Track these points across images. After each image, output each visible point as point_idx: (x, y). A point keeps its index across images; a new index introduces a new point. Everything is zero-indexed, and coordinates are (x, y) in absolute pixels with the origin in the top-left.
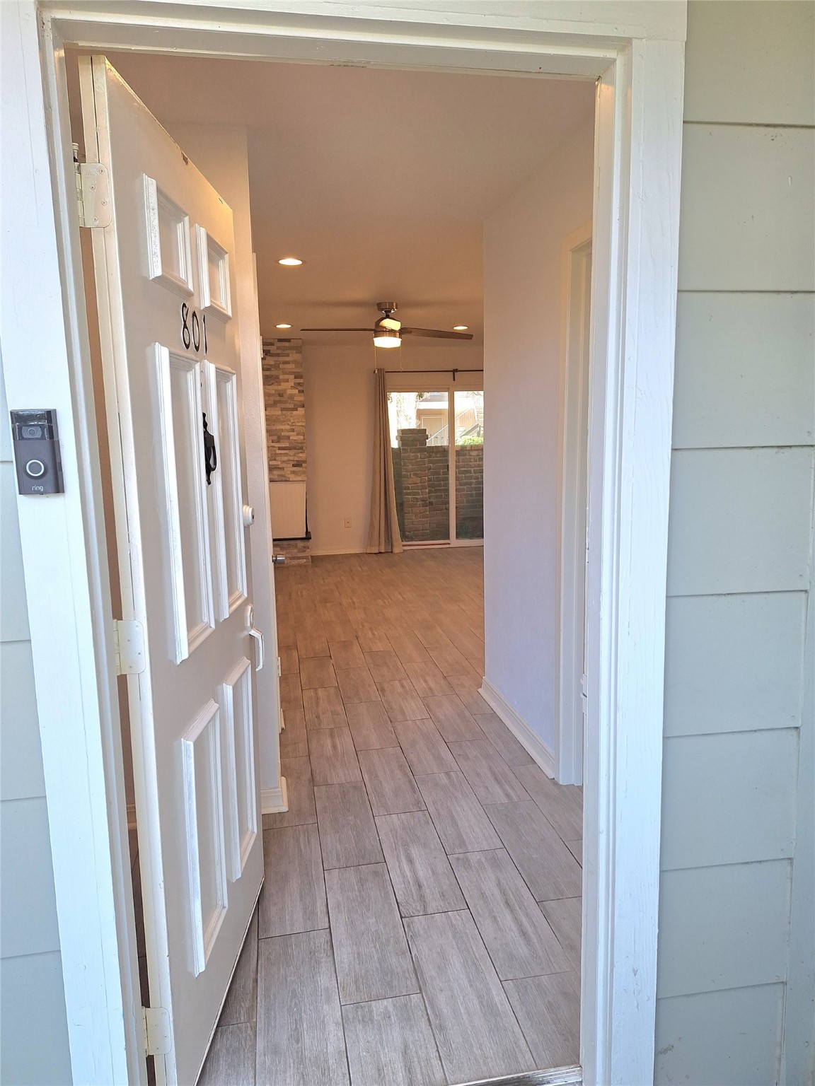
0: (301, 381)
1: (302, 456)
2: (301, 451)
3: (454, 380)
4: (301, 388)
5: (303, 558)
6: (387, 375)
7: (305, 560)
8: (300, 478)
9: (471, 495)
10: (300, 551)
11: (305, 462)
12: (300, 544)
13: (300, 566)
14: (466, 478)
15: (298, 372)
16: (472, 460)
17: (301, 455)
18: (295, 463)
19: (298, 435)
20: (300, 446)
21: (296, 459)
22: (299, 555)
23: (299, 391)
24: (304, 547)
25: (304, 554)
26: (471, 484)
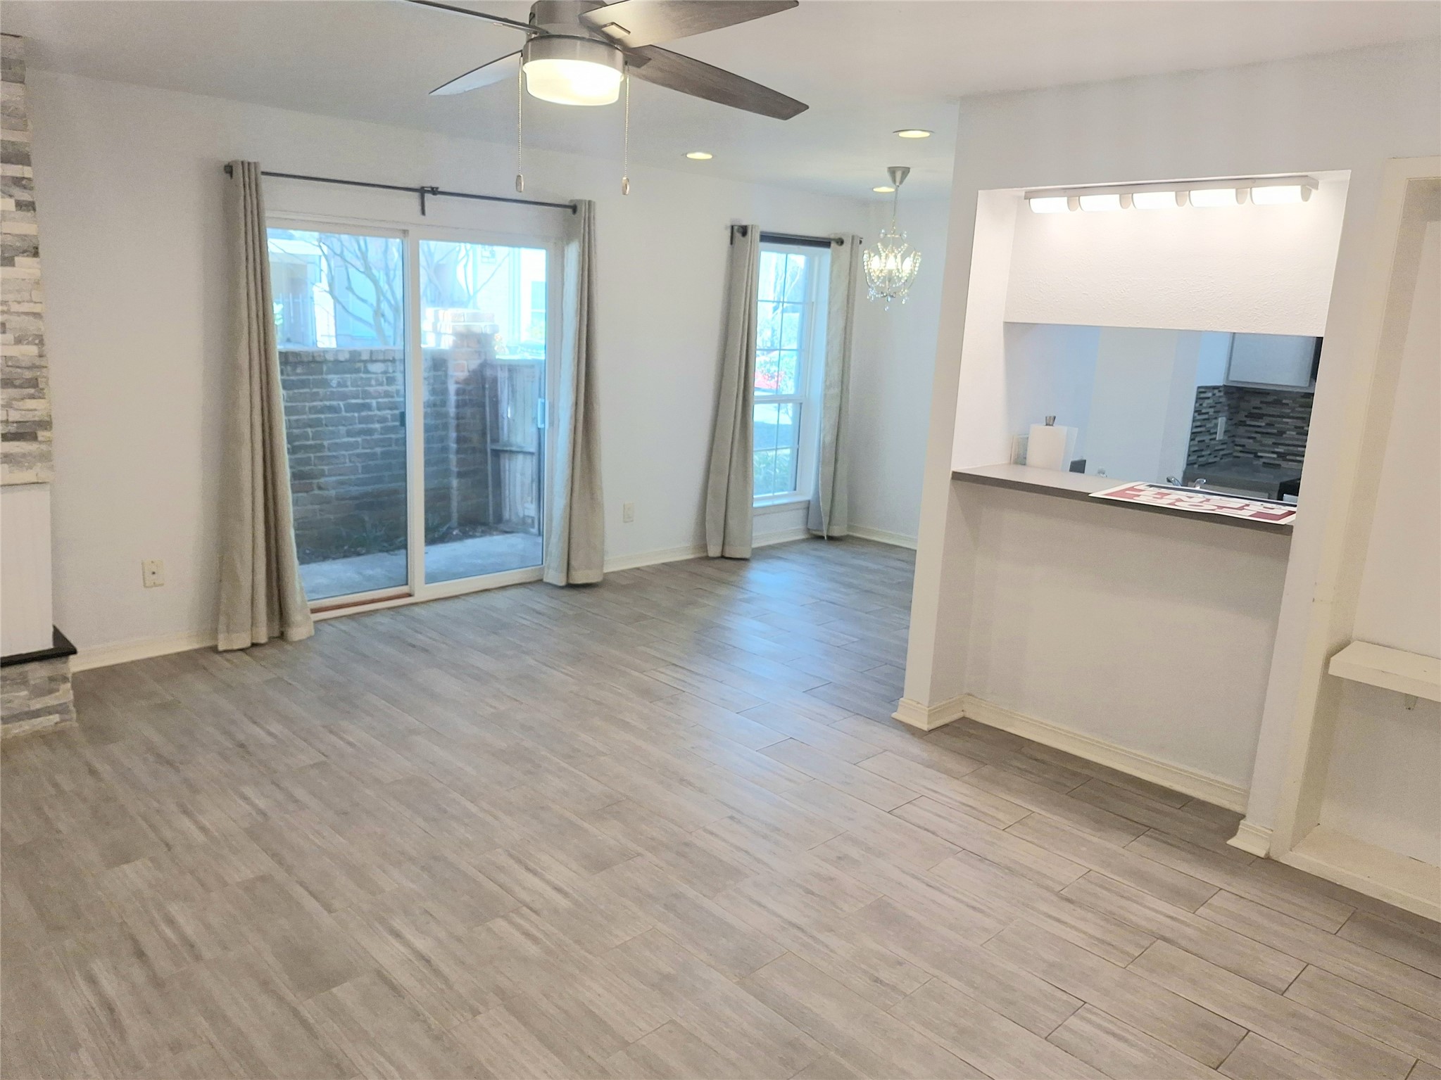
0: (27, 172)
1: (34, 408)
2: (32, 391)
3: (423, 213)
4: (25, 196)
5: (48, 711)
6: (265, 182)
7: (56, 718)
8: (29, 476)
9: (373, 456)
10: (40, 692)
11: (46, 424)
12: (37, 672)
13: (43, 738)
14: (363, 420)
15: (13, 143)
16: (373, 382)
17: (31, 404)
18: (13, 428)
19: (18, 341)
20: (28, 374)
21: (15, 416)
22: (37, 704)
23: (20, 205)
24: (51, 679)
25: (50, 701)
26: (370, 432)
